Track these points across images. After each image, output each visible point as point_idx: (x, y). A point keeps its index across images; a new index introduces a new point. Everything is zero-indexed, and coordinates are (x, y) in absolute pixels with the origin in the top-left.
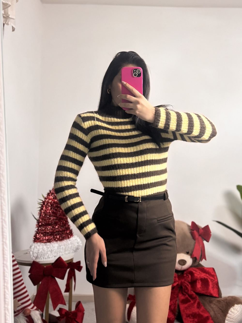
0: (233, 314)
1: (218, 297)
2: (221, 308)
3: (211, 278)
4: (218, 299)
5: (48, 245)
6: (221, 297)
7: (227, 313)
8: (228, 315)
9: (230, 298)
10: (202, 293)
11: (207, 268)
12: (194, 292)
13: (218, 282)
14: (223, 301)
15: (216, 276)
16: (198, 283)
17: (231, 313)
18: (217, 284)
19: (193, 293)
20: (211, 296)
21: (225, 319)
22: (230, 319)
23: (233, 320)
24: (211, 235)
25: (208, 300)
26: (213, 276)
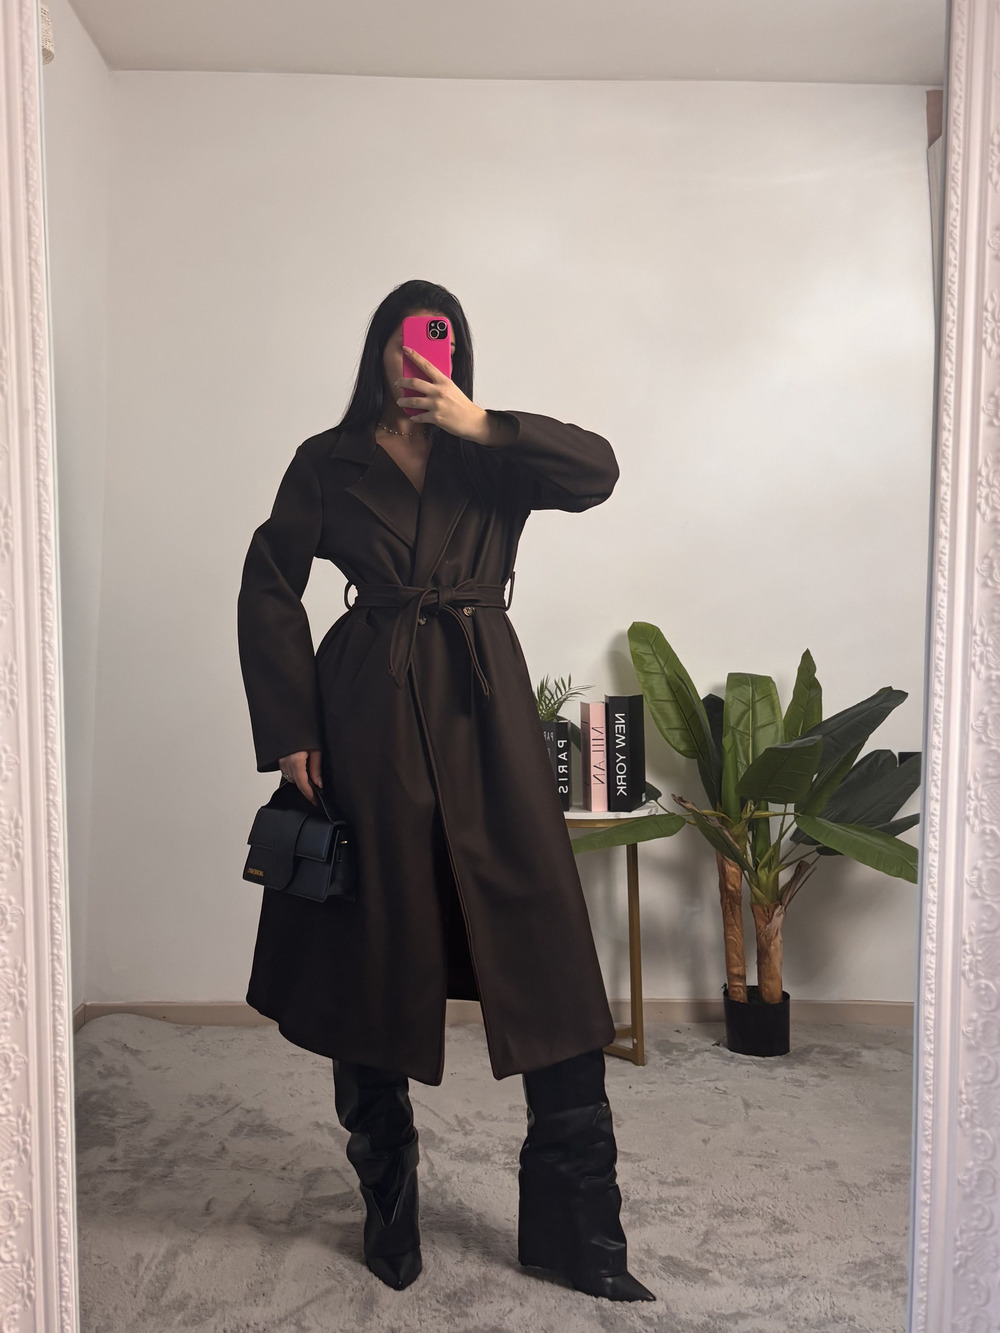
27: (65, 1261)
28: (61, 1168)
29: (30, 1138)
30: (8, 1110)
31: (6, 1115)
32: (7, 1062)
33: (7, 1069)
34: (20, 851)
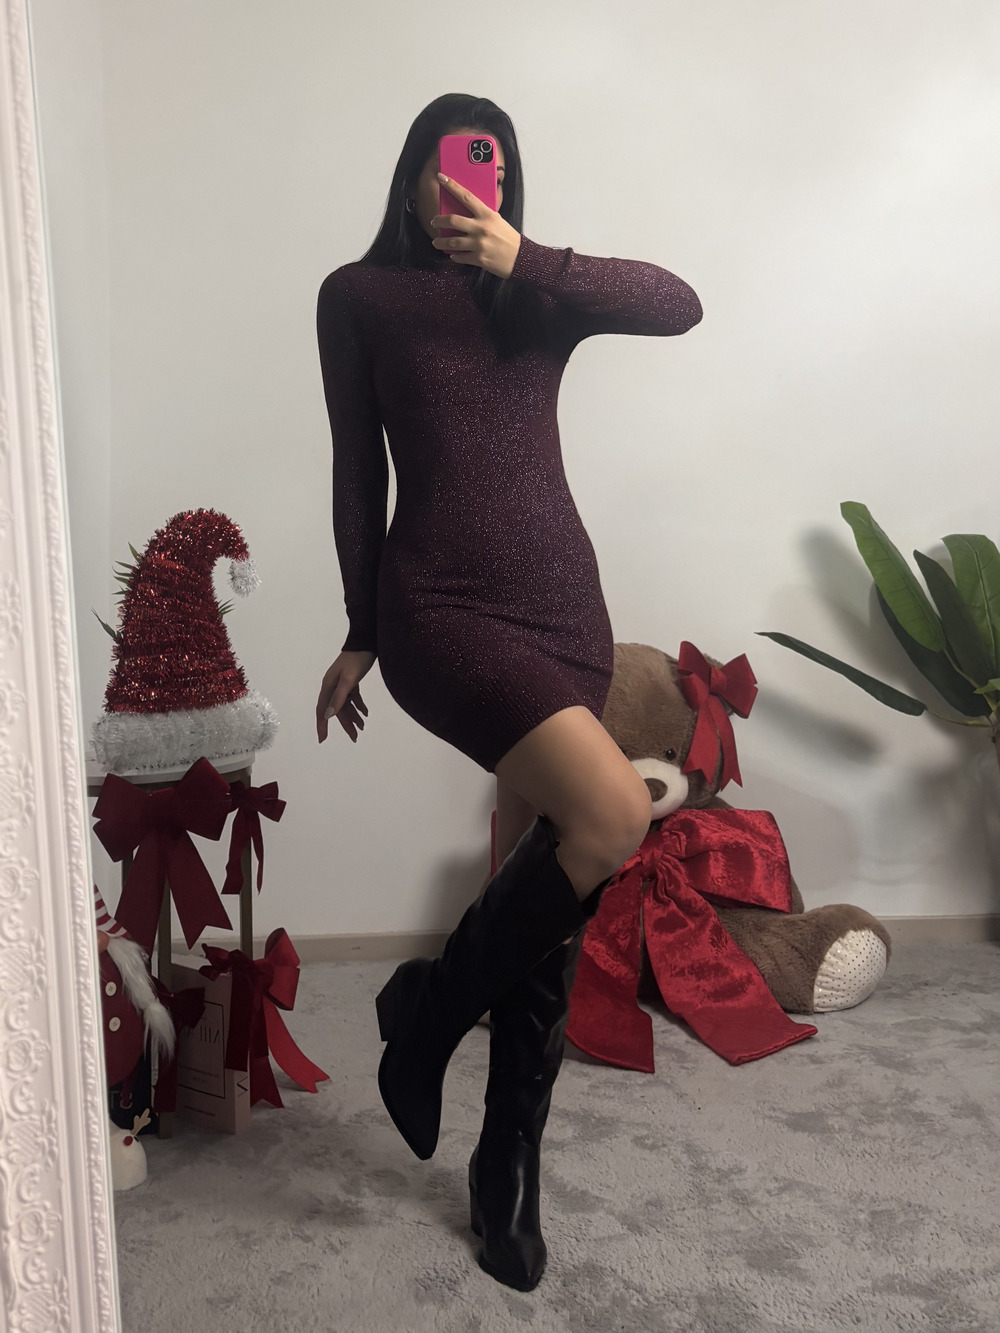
0: (841, 963)
1: (787, 911)
2: (797, 945)
3: (764, 846)
4: (787, 917)
5: (159, 722)
6: (801, 910)
7: (821, 960)
8: (824, 966)
9: (831, 910)
10: (727, 895)
11: (746, 812)
12: (700, 892)
13: (787, 862)
14: (805, 921)
15: (781, 840)
16: (712, 862)
17: (833, 959)
18: (785, 866)
19: (693, 894)
21: (814, 980)
22: (830, 980)
23: (841, 983)
24: (756, 690)
25: (751, 923)
26: (768, 839)
27: (104, 1280)
28: (94, 1171)
29: (57, 1138)
30: (30, 1107)
31: (27, 1113)
32: (26, 1051)
33: (27, 1059)
34: (32, 804)
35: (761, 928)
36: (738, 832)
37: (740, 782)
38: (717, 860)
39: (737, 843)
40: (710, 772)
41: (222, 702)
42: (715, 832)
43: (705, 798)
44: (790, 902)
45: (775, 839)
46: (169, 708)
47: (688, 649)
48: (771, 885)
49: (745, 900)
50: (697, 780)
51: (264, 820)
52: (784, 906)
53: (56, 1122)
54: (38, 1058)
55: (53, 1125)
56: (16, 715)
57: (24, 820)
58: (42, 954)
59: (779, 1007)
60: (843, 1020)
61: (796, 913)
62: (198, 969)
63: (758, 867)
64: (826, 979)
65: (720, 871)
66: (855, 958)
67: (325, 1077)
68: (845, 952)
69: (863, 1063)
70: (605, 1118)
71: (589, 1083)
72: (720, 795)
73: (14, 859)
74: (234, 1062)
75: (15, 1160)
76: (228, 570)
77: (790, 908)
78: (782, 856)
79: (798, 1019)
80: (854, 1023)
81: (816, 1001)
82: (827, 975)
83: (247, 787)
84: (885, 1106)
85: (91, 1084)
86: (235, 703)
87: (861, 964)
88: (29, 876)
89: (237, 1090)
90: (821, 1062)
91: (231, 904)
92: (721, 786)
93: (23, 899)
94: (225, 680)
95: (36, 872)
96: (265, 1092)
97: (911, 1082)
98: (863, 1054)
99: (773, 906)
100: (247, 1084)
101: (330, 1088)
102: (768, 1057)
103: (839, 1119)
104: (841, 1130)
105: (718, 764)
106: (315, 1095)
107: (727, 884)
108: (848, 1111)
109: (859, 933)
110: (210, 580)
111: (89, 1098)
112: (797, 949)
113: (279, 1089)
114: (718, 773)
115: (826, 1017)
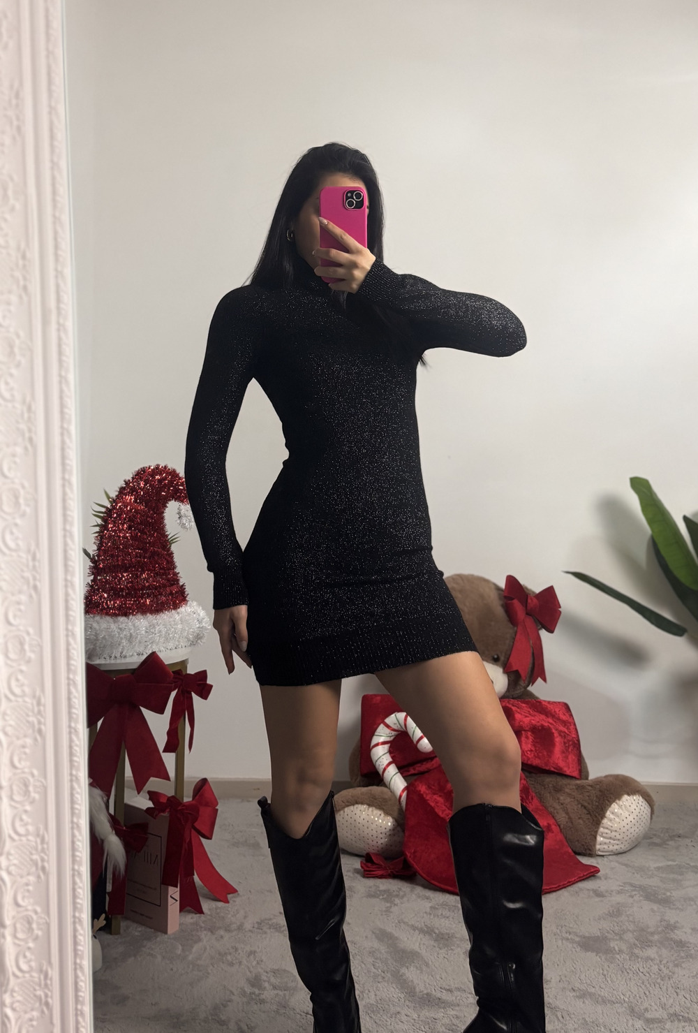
0: (617, 819)
1: (578, 777)
2: (586, 804)
3: (562, 728)
4: (578, 782)
5: (122, 623)
6: (587, 778)
7: (603, 816)
8: (605, 821)
9: (611, 779)
10: (534, 764)
11: (549, 702)
13: (578, 741)
14: (591, 786)
15: (575, 725)
16: (523, 739)
17: (612, 816)
18: (577, 745)
20: (561, 774)
21: (596, 832)
22: (609, 832)
23: (617, 834)
24: (560, 612)
25: (550, 785)
26: (565, 723)
29: (52, 992)
30: (30, 966)
31: (28, 972)
32: (29, 923)
33: (30, 930)
34: (43, 727)
35: (558, 790)
36: (543, 717)
37: (545, 680)
38: (527, 738)
39: (542, 726)
40: (524, 673)
41: (168, 609)
42: (526, 717)
43: (519, 691)
44: (580, 771)
45: (570, 723)
46: (130, 613)
47: (511, 581)
48: (567, 757)
49: (547, 768)
50: (514, 677)
51: (195, 698)
52: (575, 774)
53: (51, 979)
54: (39, 929)
55: (49, 982)
56: (33, 656)
57: (36, 740)
58: (45, 846)
59: (570, 851)
60: (617, 862)
61: (583, 779)
62: (145, 809)
63: (557, 744)
64: (606, 831)
65: (530, 746)
66: (628, 816)
67: (234, 891)
68: (620, 811)
69: (635, 898)
70: (442, 934)
71: (430, 905)
72: (530, 688)
73: (26, 770)
74: (168, 880)
75: (18, 1009)
76: (177, 511)
77: (580, 775)
78: (575, 736)
79: (585, 861)
80: (626, 865)
81: (598, 847)
82: (607, 828)
83: (184, 673)
84: (652, 934)
85: (80, 950)
86: (179, 610)
87: (633, 820)
88: (38, 784)
89: (170, 900)
90: (603, 896)
91: (169, 760)
92: (532, 681)
93: (32, 802)
94: (171, 593)
95: (43, 780)
96: (190, 903)
97: (672, 916)
98: (635, 890)
99: (568, 773)
100: (177, 896)
101: (238, 900)
102: (563, 890)
103: (618, 942)
104: (621, 951)
105: (531, 666)
106: (227, 905)
107: (534, 755)
108: (625, 937)
109: (631, 797)
110: (163, 518)
111: (78, 961)
112: (585, 808)
113: (201, 899)
114: (530, 673)
115: (605, 859)
